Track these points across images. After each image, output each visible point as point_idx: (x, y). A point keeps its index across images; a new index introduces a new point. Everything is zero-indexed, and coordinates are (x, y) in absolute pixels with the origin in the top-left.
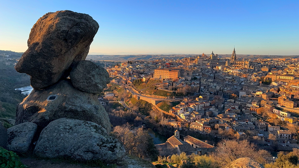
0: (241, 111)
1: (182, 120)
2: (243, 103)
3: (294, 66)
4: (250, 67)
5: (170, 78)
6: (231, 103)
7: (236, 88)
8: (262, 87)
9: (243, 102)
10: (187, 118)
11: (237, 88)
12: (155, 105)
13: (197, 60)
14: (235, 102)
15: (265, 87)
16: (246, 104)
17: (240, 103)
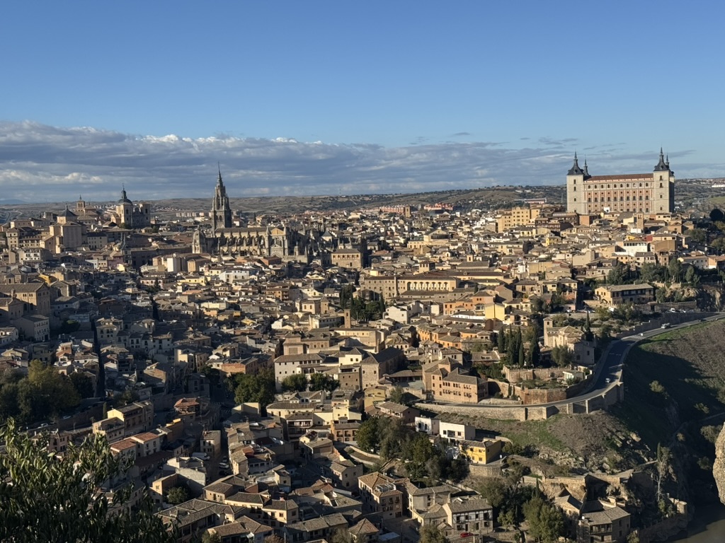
2: (297, 411)
3: (446, 237)
4: (291, 253)
8: (357, 332)
13: (56, 232)
15: (365, 332)
16: (309, 415)
17: (285, 412)
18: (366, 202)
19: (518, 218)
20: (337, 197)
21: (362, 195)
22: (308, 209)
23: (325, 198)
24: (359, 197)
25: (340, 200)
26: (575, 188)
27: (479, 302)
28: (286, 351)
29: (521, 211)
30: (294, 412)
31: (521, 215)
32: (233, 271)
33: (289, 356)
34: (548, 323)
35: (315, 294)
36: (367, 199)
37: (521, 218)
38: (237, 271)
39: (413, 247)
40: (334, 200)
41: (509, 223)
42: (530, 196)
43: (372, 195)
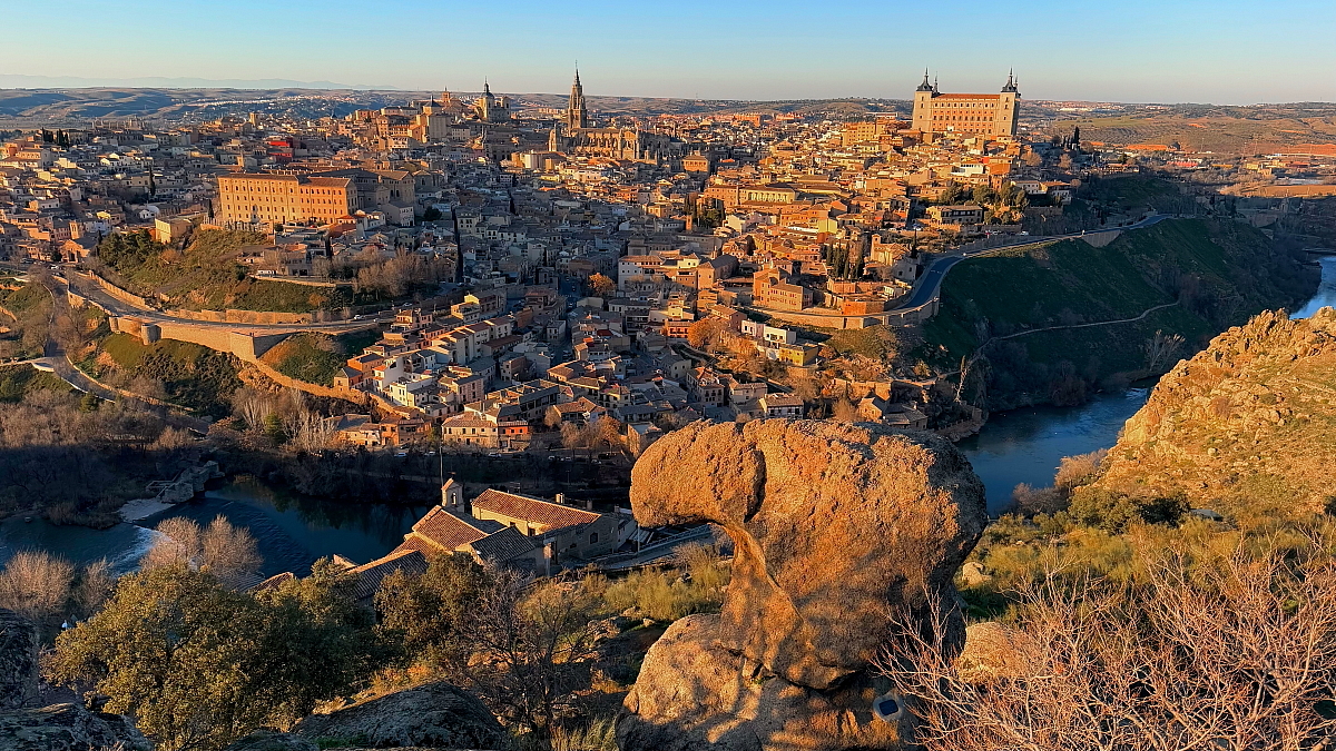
0: (633, 338)
1: (402, 414)
3: (792, 149)
4: (642, 156)
5: (308, 216)
6: (594, 313)
7: (602, 247)
9: (636, 303)
10: (426, 400)
11: (607, 246)
12: (252, 358)
13: (423, 122)
14: (606, 308)
16: (646, 312)
17: (624, 308)
19: (863, 133)
25: (696, 105)
26: (922, 105)
27: (815, 215)
28: (630, 252)
29: (867, 125)
30: (633, 309)
31: (866, 129)
32: (586, 172)
34: (877, 239)
35: (662, 198)
40: (690, 103)
41: (853, 138)
42: (880, 110)
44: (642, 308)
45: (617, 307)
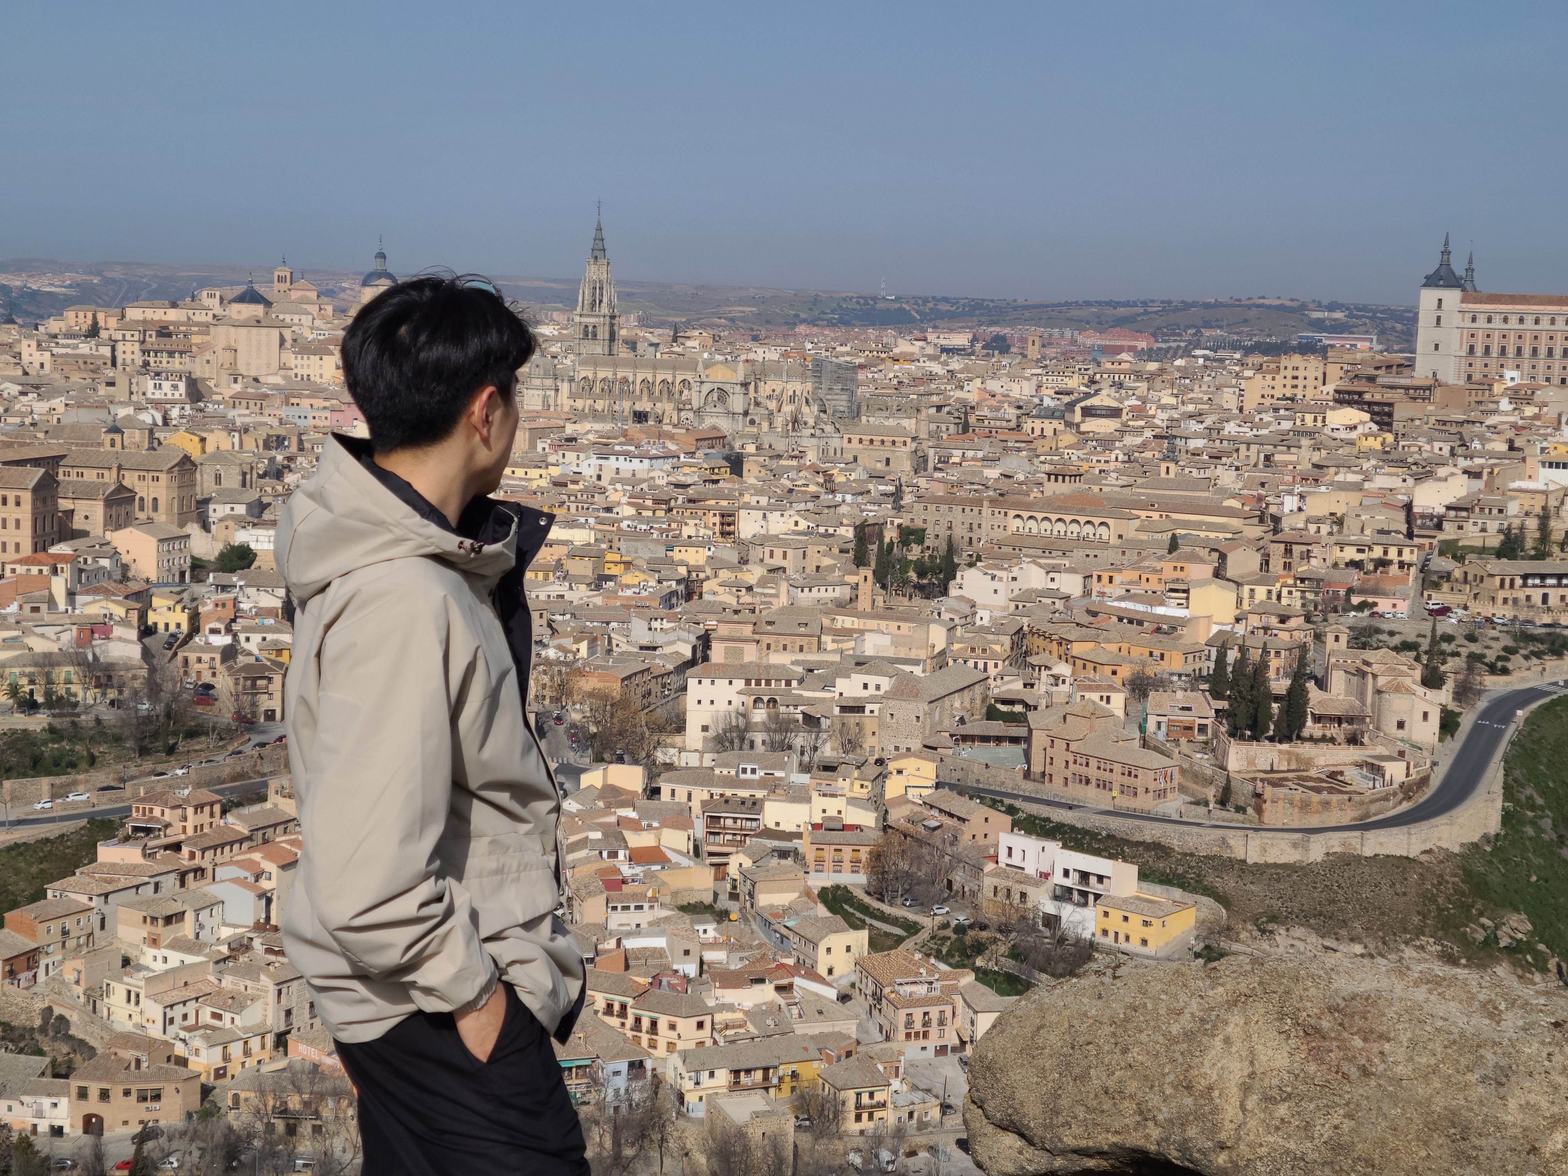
0: (720, 873)
2: (729, 793)
6: (622, 805)
7: (645, 642)
8: (883, 624)
9: (727, 781)
11: (660, 639)
14: (654, 792)
15: (905, 626)
16: (755, 805)
17: (701, 794)
18: (942, 316)
19: (1295, 382)
20: (875, 299)
21: (934, 298)
22: (803, 321)
23: (844, 299)
24: (926, 301)
25: (881, 305)
26: (1439, 318)
27: (1178, 574)
28: (717, 653)
29: (1302, 365)
30: (722, 795)
31: (1301, 373)
32: (613, 458)
33: (722, 665)
34: (1337, 639)
35: (796, 523)
36: (944, 307)
37: (1300, 382)
38: (621, 458)
39: (1038, 432)
40: (867, 303)
41: (1271, 392)
42: (1338, 328)
43: (957, 299)
44: (744, 793)
45: (682, 792)
